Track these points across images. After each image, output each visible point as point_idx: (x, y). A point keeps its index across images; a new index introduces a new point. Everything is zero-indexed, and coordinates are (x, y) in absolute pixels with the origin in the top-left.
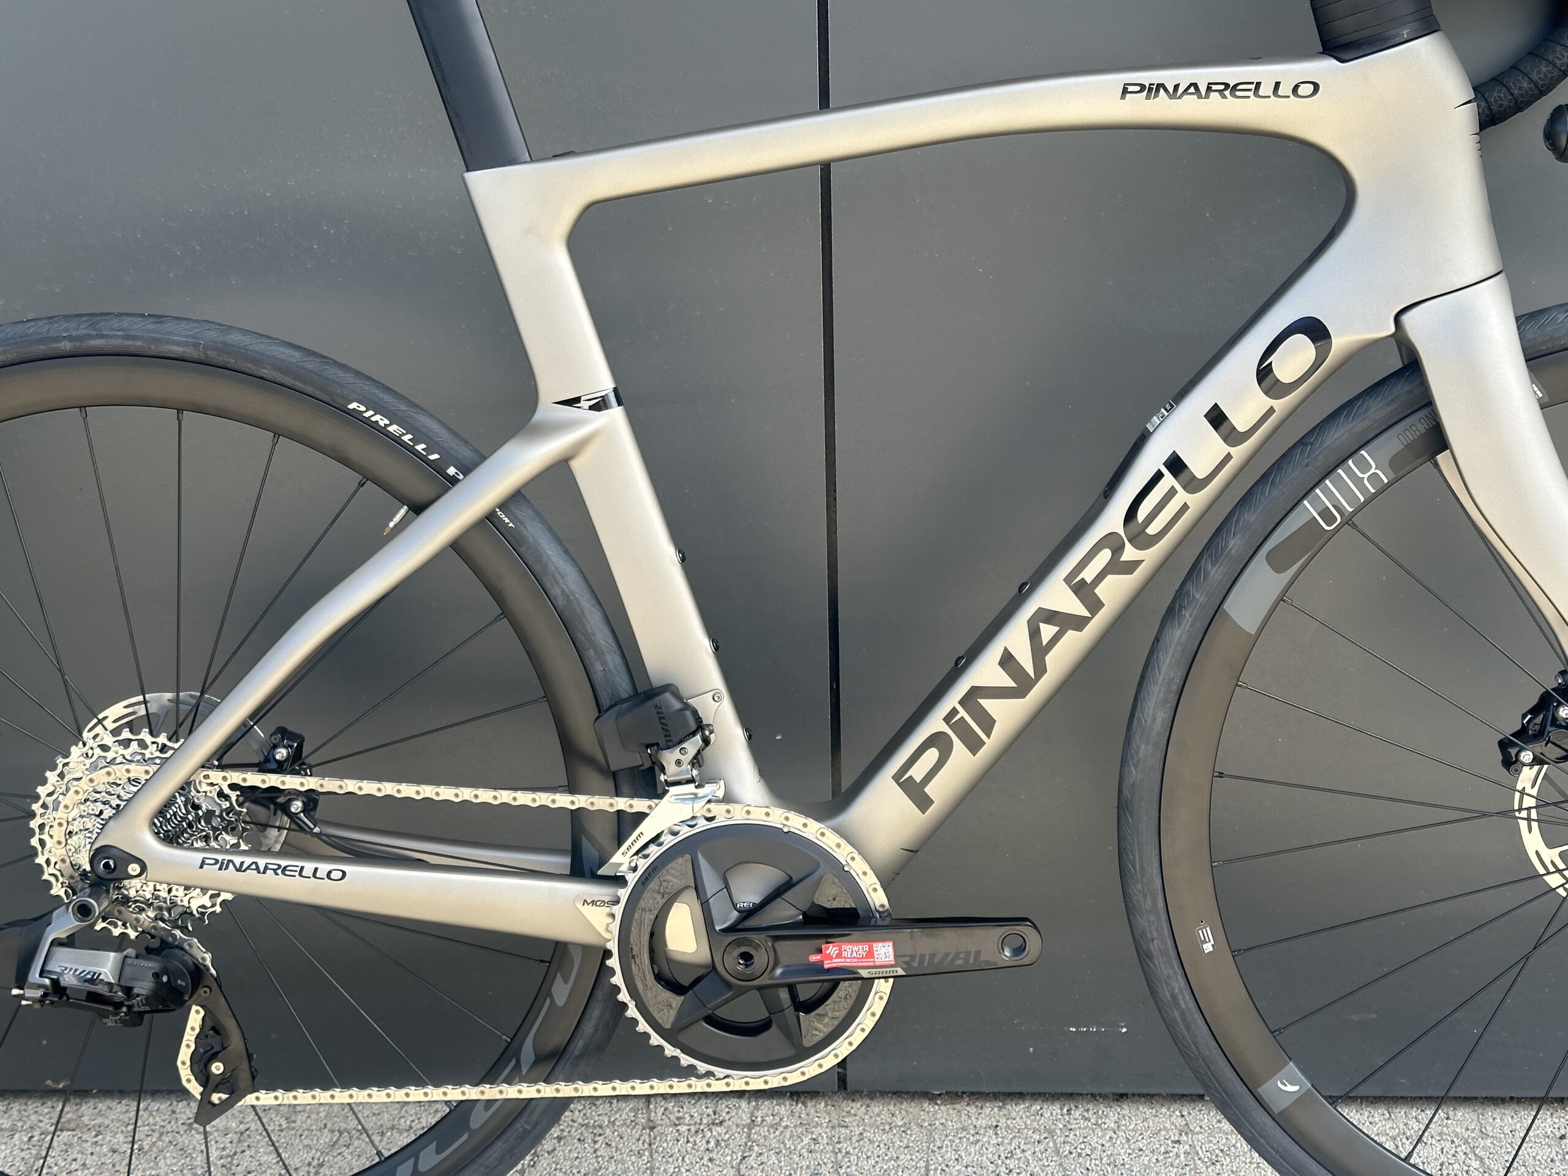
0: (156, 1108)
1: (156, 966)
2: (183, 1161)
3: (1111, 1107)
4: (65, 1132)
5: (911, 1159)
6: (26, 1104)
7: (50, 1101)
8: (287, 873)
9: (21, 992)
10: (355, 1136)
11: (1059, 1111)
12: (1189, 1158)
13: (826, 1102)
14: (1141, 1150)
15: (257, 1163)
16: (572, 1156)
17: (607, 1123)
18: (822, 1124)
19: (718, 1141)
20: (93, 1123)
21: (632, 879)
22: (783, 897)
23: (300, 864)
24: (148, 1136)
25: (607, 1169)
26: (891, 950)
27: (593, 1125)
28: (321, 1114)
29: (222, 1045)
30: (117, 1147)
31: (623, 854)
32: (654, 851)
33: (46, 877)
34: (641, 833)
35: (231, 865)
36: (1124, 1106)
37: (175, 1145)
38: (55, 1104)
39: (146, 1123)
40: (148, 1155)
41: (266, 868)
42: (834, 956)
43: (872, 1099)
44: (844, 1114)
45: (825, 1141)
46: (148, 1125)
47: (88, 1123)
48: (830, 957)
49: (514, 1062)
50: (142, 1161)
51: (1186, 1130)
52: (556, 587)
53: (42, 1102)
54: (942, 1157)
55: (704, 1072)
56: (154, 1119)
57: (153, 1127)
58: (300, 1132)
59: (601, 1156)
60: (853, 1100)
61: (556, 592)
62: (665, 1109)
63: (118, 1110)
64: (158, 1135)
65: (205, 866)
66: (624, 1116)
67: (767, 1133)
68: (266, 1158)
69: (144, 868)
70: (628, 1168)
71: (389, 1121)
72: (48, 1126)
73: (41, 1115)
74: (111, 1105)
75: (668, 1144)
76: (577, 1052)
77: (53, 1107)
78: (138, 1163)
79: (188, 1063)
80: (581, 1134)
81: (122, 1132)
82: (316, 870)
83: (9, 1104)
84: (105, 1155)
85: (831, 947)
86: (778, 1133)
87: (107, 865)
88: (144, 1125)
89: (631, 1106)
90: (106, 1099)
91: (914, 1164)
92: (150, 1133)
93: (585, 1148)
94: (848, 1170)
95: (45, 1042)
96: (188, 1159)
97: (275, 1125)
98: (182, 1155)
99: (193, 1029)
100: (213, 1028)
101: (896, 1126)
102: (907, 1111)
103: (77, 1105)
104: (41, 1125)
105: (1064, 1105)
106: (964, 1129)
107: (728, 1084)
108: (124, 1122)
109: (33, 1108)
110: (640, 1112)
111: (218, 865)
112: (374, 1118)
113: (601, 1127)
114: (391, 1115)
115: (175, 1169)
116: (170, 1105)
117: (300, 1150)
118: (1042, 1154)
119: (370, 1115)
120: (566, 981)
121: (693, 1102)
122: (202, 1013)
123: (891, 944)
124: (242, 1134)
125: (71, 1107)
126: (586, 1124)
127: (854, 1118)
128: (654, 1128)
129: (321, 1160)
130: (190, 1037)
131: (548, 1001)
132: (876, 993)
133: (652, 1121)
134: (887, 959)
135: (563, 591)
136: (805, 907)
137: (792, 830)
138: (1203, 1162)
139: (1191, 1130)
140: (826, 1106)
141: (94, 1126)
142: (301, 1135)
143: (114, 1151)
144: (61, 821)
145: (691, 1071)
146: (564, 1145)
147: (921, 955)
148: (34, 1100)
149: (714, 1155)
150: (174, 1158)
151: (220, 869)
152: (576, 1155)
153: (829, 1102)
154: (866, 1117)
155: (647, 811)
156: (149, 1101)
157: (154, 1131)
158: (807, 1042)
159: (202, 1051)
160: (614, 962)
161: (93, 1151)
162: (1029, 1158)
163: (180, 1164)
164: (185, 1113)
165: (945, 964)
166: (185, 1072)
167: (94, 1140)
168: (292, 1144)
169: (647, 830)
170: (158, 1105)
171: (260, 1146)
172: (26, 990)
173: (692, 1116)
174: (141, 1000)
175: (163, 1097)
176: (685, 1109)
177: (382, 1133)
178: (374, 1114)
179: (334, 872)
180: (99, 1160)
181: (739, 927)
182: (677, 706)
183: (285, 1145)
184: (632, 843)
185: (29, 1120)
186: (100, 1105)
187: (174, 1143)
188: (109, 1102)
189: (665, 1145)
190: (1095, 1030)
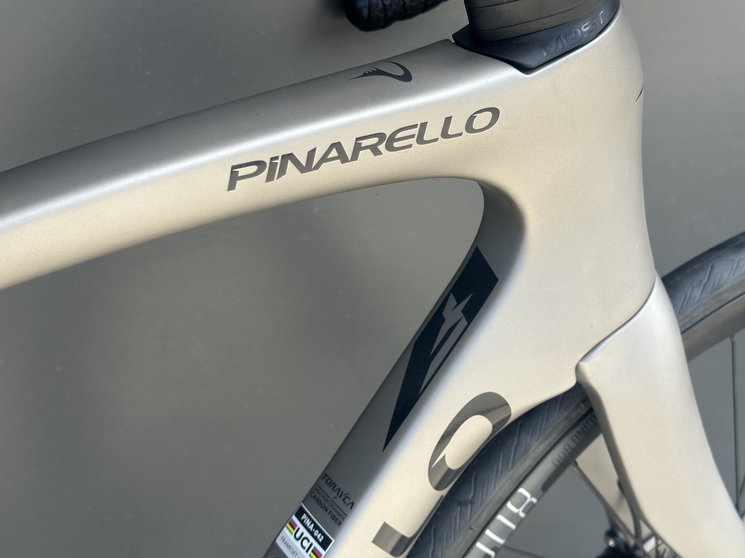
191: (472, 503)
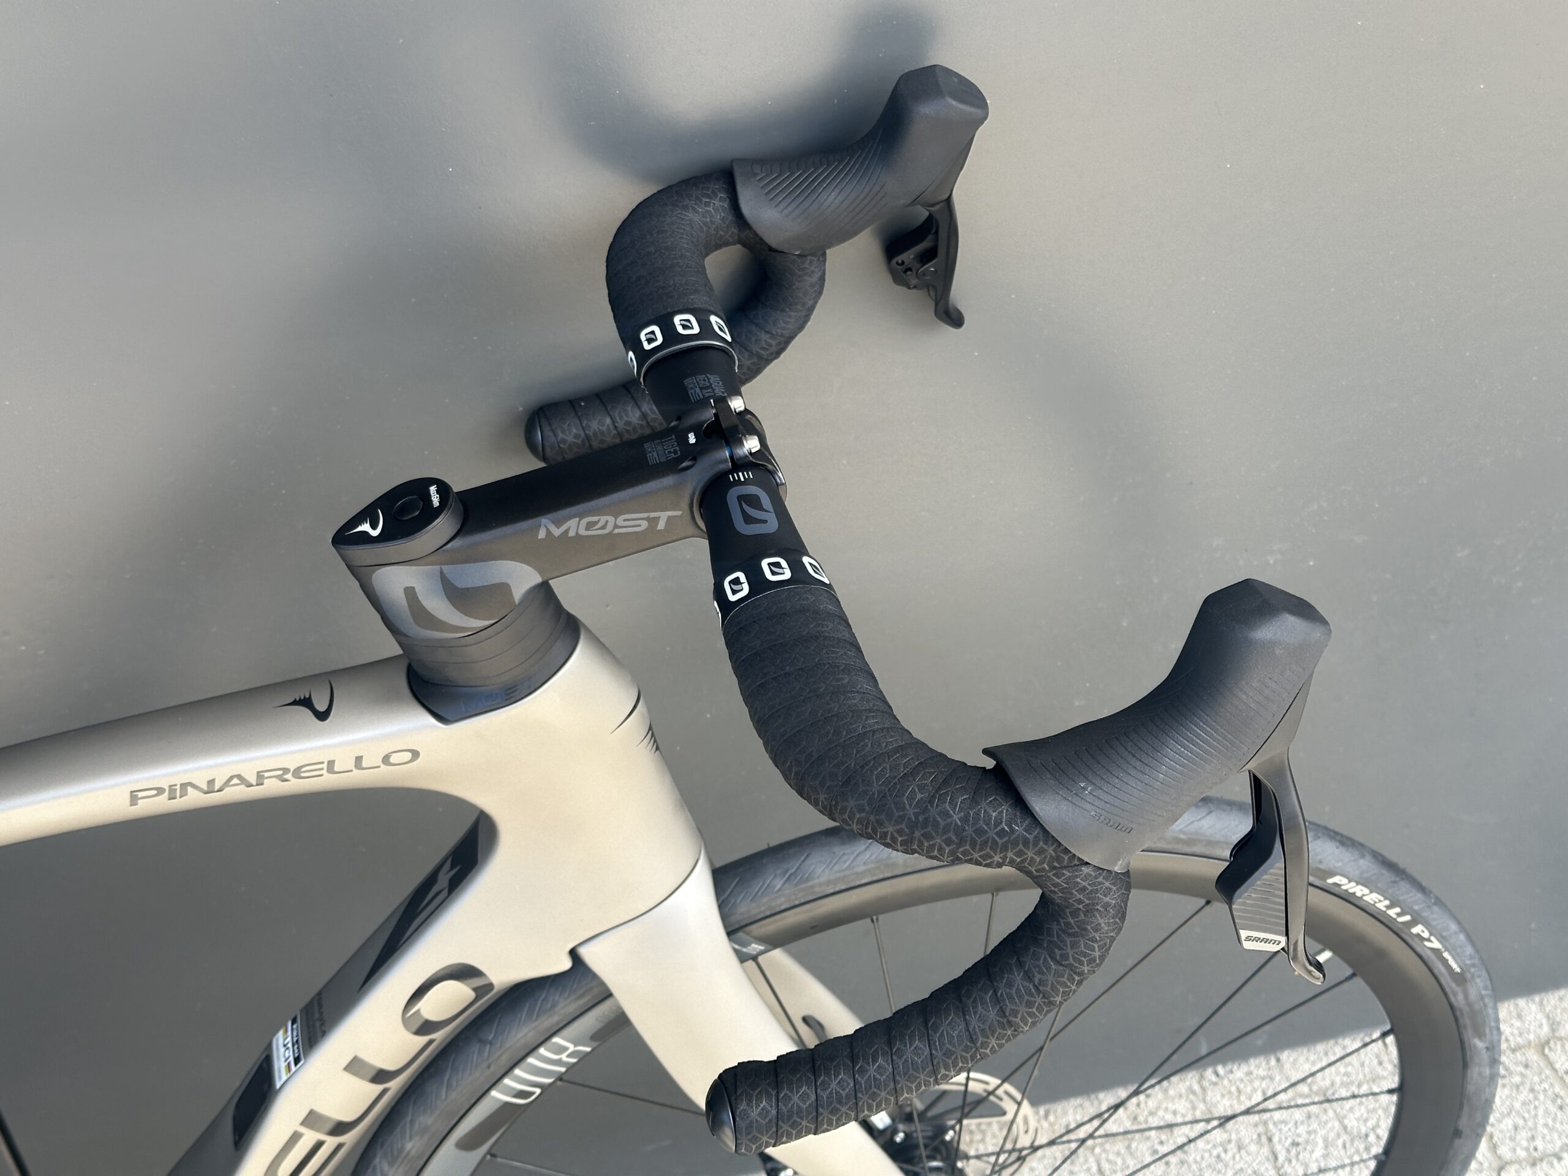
191: (491, 1043)
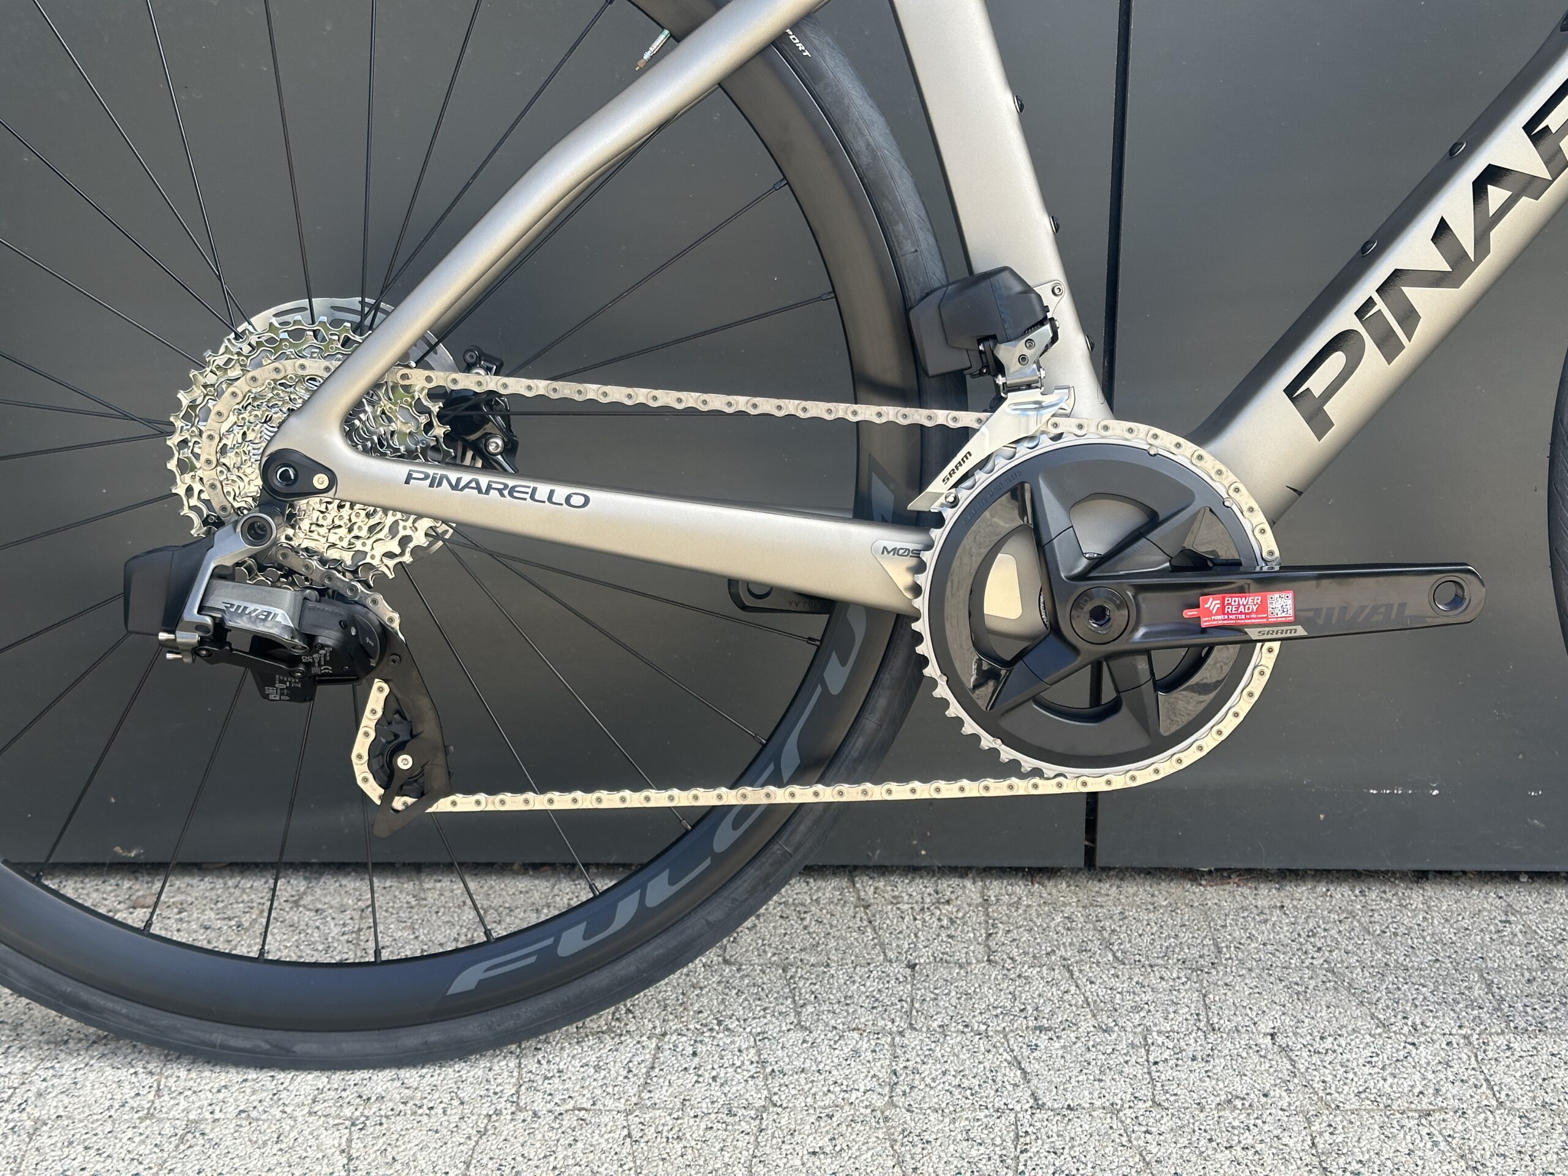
0: (249, 886)
1: (343, 613)
2: (296, 937)
3: (1411, 889)
4: (138, 909)
5: (1193, 937)
6: (82, 882)
7: (114, 878)
8: (515, 494)
9: (172, 636)
10: (504, 913)
11: (1350, 893)
12: (1529, 936)
13: (1068, 882)
14: (1467, 929)
15: (391, 939)
16: (778, 932)
17: (809, 901)
18: (1070, 903)
19: (951, 919)
20: (172, 900)
21: (951, 516)
22: (1148, 537)
23: (532, 485)
24: (245, 912)
25: (826, 945)
26: (1290, 602)
27: (794, 904)
28: (455, 892)
29: (411, 733)
30: (209, 923)
31: (944, 481)
32: (983, 479)
33: (186, 511)
34: (969, 453)
35: (445, 482)
36: (1427, 888)
37: (281, 922)
38: (120, 882)
39: (240, 900)
40: (251, 931)
41: (489, 487)
42: (1214, 612)
43: (1122, 879)
44: (1093, 894)
45: (1082, 920)
46: (243, 902)
47: (167, 900)
48: (1209, 613)
49: (771, 767)
50: (245, 937)
51: (1509, 909)
52: (859, 139)
53: (102, 879)
54: (1230, 935)
55: (1029, 769)
56: (249, 896)
57: (250, 904)
58: (434, 909)
59: (814, 932)
60: (1100, 881)
61: (859, 145)
62: (876, 888)
63: (202, 887)
64: (258, 912)
65: (412, 481)
66: (827, 895)
67: (1008, 912)
68: (400, 934)
69: (333, 481)
70: (852, 944)
71: (541, 899)
72: (115, 904)
73: (104, 893)
74: (190, 882)
75: (892, 922)
76: (855, 754)
77: (117, 885)
78: (239, 939)
79: (366, 757)
80: (782, 911)
81: (212, 909)
82: (552, 492)
83: (61, 882)
84: (196, 932)
85: (1211, 599)
86: (1020, 911)
87: (284, 476)
88: (237, 903)
89: (832, 885)
90: (184, 877)
91: (1199, 941)
92: (247, 910)
93: (792, 925)
94: (1122, 947)
95: (113, 800)
96: (302, 935)
97: (401, 902)
98: (294, 931)
99: (374, 712)
100: (399, 712)
101: (1161, 907)
102: (1168, 892)
103: (148, 883)
104: (107, 903)
105: (1354, 887)
106: (1244, 909)
107: (1060, 785)
108: (211, 899)
109: (92, 887)
110: (846, 890)
111: (429, 481)
112: (522, 895)
113: (803, 905)
114: (541, 893)
115: (289, 945)
116: (266, 883)
117: (440, 926)
118: (1350, 933)
119: (517, 893)
120: (843, 663)
121: (907, 881)
122: (387, 690)
123: (1290, 595)
124: (363, 911)
125: (141, 885)
126: (784, 902)
127: (1106, 898)
128: (869, 906)
129: (469, 936)
130: (369, 722)
131: (819, 689)
132: (1255, 667)
133: (863, 900)
134: (1284, 615)
135: (868, 144)
136: (1173, 551)
137: (1161, 452)
138: (1546, 940)
139: (1517, 911)
140: (1069, 886)
141: (174, 903)
142: (437, 912)
143: (206, 928)
144: (212, 433)
145: (1013, 769)
146: (765, 921)
147: (1328, 609)
148: (92, 878)
149: (952, 931)
150: (284, 934)
151: (431, 485)
152: (783, 931)
153: (1072, 882)
154: (1121, 897)
155: (976, 426)
156: (239, 878)
157: (252, 908)
158: (1166, 728)
159: (384, 741)
160: (921, 626)
161: (179, 927)
162: (1336, 936)
163: (293, 940)
164: (286, 890)
165: (1359, 620)
166: (361, 770)
167: (178, 916)
168: (428, 921)
169: (976, 449)
170: (251, 883)
171: (389, 921)
172: (177, 632)
173: (911, 895)
174: (325, 655)
175: (256, 875)
176: (900, 889)
177: (537, 910)
178: (521, 892)
179: (574, 496)
180: (190, 937)
181: (1092, 575)
182: (1018, 288)
183: (420, 921)
184: (956, 467)
185: (90, 898)
186: (178, 883)
187: (281, 919)
188: (188, 880)
189: (888, 922)
190: (1400, 792)
